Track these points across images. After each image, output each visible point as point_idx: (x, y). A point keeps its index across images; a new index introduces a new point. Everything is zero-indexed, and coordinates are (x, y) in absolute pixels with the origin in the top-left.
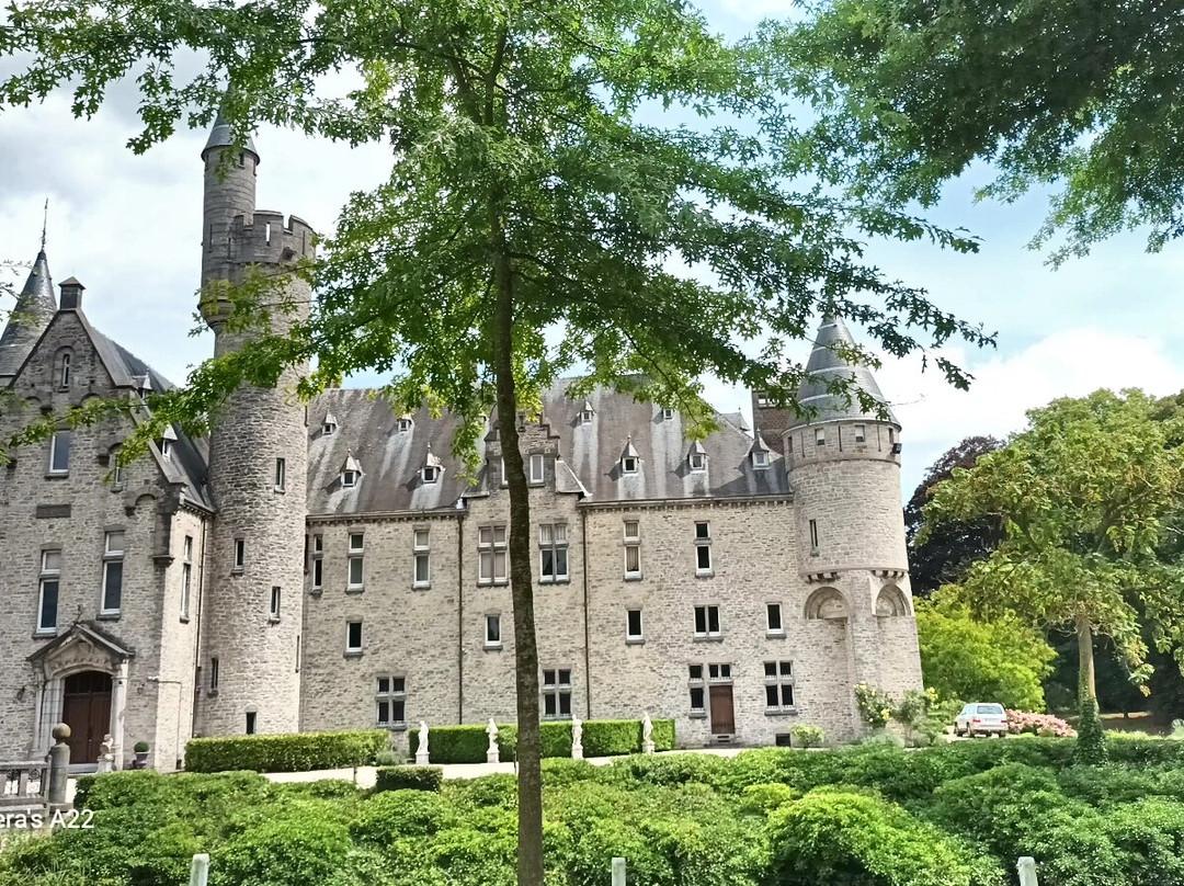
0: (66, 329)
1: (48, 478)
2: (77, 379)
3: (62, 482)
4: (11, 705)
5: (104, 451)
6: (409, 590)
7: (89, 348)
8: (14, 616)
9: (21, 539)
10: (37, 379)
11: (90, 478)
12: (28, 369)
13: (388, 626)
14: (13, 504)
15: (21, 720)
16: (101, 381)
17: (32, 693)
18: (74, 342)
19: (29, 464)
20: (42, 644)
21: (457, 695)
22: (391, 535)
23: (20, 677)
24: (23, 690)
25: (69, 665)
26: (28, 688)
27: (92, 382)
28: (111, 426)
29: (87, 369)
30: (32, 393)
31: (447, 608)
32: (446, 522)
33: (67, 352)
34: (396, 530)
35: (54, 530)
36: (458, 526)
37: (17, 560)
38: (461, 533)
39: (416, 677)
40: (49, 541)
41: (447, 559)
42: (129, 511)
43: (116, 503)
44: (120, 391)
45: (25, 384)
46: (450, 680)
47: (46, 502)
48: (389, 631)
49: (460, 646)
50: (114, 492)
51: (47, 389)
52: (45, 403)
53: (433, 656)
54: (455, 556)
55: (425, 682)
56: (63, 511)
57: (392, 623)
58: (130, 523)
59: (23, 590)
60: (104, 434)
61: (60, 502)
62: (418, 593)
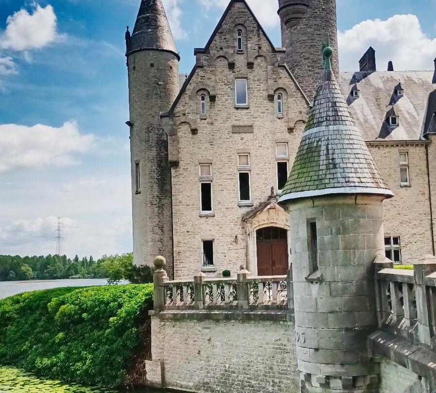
0: (239, 12)
1: (237, 108)
2: (249, 45)
3: (245, 111)
4: (230, 246)
5: (272, 92)
6: (399, 187)
7: (255, 25)
8: (225, 193)
9: (224, 146)
10: (224, 45)
11: (263, 109)
12: (217, 37)
13: (388, 208)
14: (216, 124)
15: (237, 255)
16: (265, 47)
17: (242, 239)
18: (245, 21)
19: (224, 99)
20: (245, 210)
21: (431, 247)
22: (386, 155)
23: (233, 229)
24: (236, 237)
25: (263, 223)
26: (239, 237)
27: (260, 48)
28: (274, 76)
29: (255, 39)
30: (221, 53)
31: (421, 198)
32: (418, 148)
33: (240, 27)
34: (388, 152)
35: (244, 141)
36: (425, 150)
37: (223, 159)
38: (427, 155)
39: (406, 237)
40: (241, 147)
41: (420, 170)
42: (291, 130)
43: (282, 126)
44: (278, 54)
45: (217, 48)
46: (426, 239)
47: (237, 123)
48: (388, 210)
49: (431, 220)
50: (279, 118)
51: (231, 51)
52: (231, 60)
53: (415, 225)
54: (424, 168)
55: (412, 240)
56: (249, 129)
57: (390, 205)
58: (290, 137)
59: (229, 177)
60: (271, 82)
61: (246, 123)
62: (404, 189)
